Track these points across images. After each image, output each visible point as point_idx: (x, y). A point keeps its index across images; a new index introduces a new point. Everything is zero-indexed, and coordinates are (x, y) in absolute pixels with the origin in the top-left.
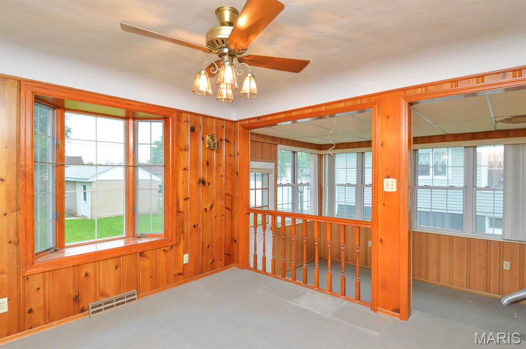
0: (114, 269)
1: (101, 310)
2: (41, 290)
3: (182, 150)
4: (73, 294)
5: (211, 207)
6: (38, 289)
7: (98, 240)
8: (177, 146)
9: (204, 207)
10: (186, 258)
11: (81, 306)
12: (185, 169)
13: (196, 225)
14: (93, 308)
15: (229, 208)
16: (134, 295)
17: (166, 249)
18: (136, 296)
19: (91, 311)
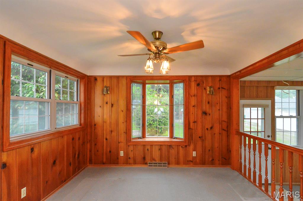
0: (158, 150)
1: (152, 166)
2: (133, 151)
3: (192, 96)
4: (143, 156)
5: (211, 128)
6: (132, 151)
7: (158, 137)
8: (189, 94)
9: (206, 127)
10: (194, 154)
11: (146, 162)
12: (193, 106)
13: (201, 137)
14: (149, 164)
15: (225, 129)
16: (166, 164)
17: (183, 146)
18: (167, 165)
19: (149, 165)
